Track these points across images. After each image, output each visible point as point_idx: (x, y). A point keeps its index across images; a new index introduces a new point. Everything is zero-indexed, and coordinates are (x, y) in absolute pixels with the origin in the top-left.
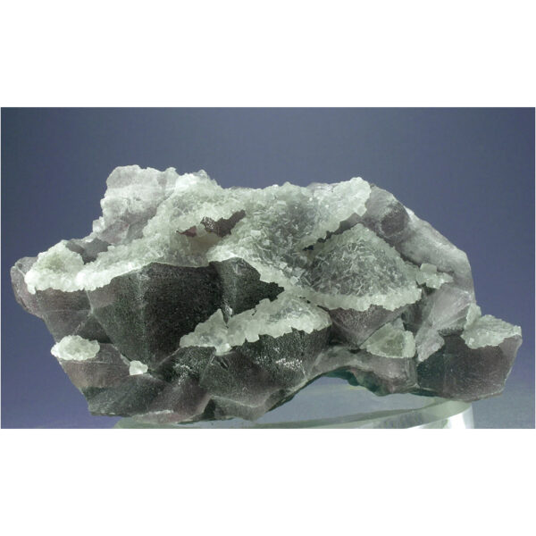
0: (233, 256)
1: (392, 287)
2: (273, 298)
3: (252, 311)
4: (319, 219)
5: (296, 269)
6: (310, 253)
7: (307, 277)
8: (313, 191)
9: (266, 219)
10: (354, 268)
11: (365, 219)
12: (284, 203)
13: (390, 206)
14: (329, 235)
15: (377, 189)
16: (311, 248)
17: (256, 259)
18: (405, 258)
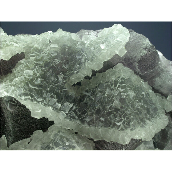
0: (6, 94)
1: (149, 119)
2: (45, 130)
3: (28, 139)
4: (86, 59)
5: (65, 104)
6: (78, 88)
7: (74, 111)
8: (81, 37)
9: (39, 60)
10: (116, 103)
11: (125, 60)
12: (56, 46)
13: (145, 49)
14: (94, 73)
15: (135, 33)
16: (79, 84)
17: (26, 97)
18: (156, 91)
